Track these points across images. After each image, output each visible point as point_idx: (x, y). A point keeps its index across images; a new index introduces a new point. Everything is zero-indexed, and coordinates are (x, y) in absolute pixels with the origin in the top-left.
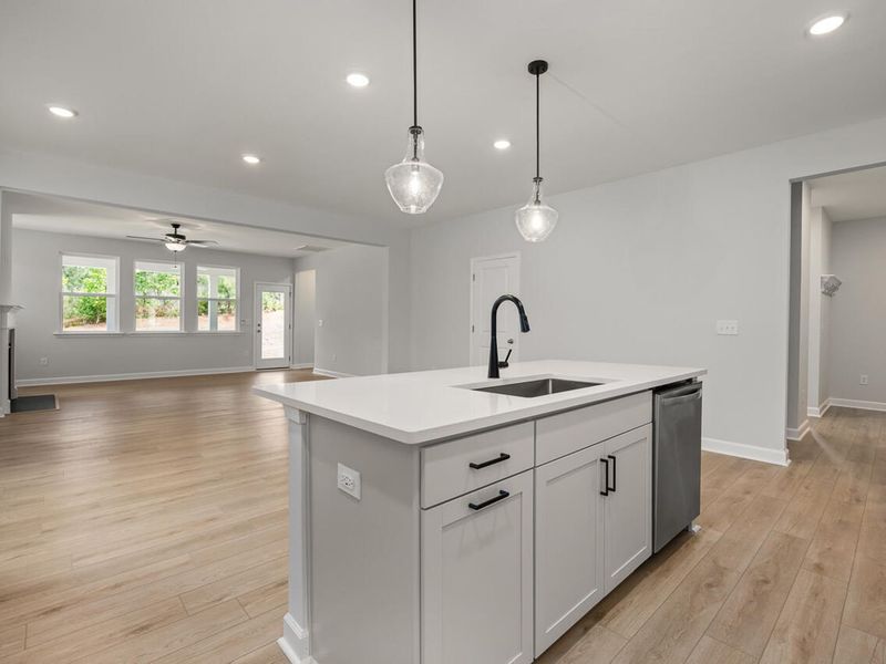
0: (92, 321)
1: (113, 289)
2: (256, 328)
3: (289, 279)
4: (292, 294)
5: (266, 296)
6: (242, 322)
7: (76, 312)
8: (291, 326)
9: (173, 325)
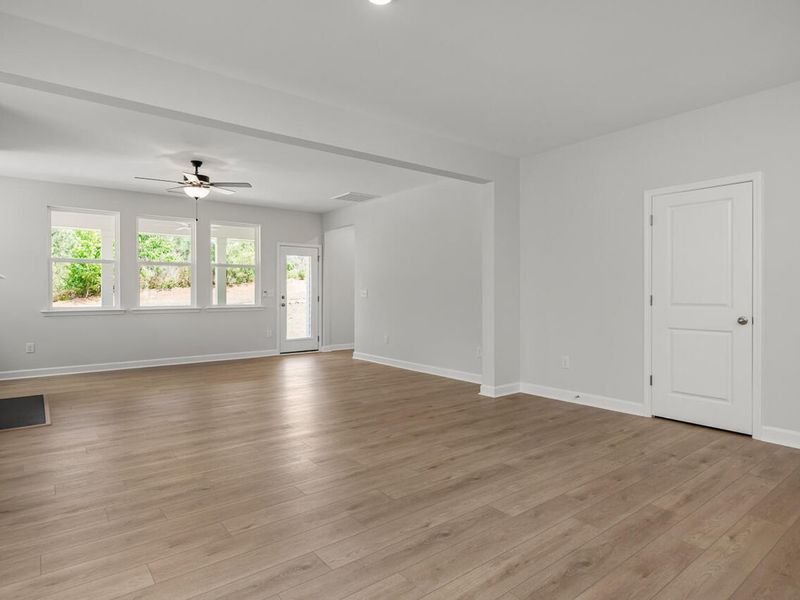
0: (81, 295)
1: (111, 253)
2: (280, 301)
3: (316, 239)
4: (321, 258)
5: (291, 259)
6: (263, 293)
7: (64, 285)
8: (319, 299)
9: (182, 298)
